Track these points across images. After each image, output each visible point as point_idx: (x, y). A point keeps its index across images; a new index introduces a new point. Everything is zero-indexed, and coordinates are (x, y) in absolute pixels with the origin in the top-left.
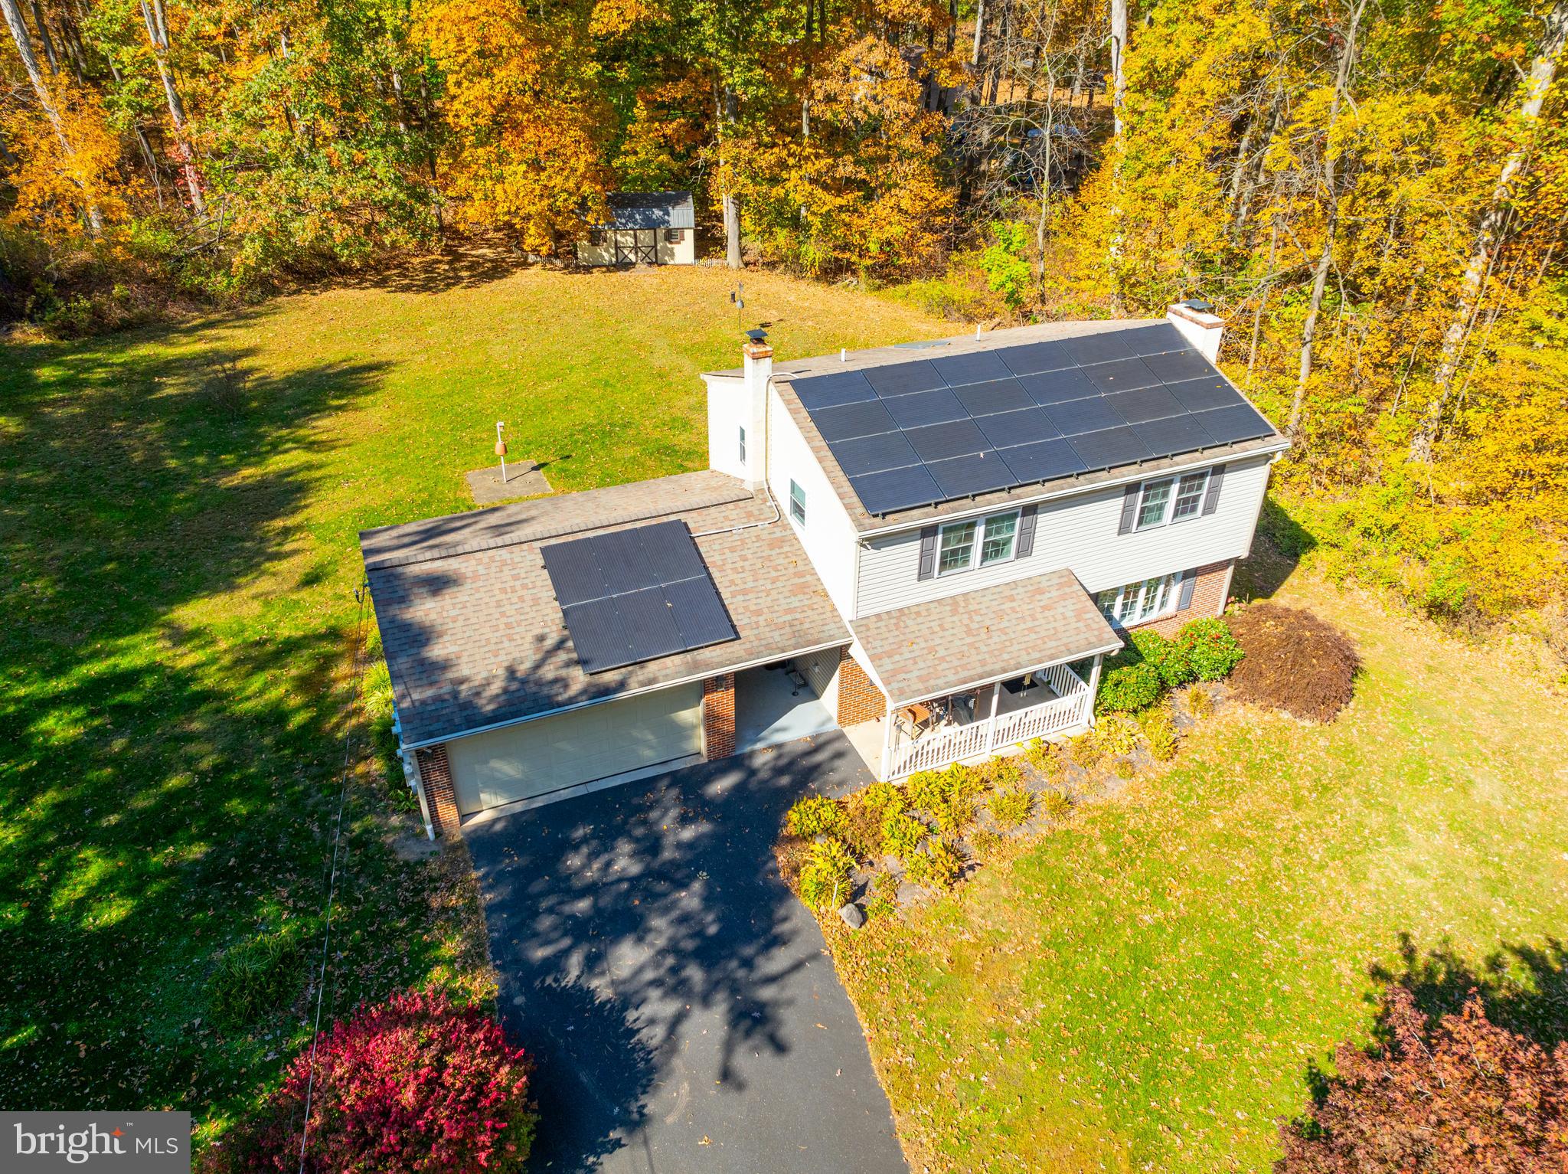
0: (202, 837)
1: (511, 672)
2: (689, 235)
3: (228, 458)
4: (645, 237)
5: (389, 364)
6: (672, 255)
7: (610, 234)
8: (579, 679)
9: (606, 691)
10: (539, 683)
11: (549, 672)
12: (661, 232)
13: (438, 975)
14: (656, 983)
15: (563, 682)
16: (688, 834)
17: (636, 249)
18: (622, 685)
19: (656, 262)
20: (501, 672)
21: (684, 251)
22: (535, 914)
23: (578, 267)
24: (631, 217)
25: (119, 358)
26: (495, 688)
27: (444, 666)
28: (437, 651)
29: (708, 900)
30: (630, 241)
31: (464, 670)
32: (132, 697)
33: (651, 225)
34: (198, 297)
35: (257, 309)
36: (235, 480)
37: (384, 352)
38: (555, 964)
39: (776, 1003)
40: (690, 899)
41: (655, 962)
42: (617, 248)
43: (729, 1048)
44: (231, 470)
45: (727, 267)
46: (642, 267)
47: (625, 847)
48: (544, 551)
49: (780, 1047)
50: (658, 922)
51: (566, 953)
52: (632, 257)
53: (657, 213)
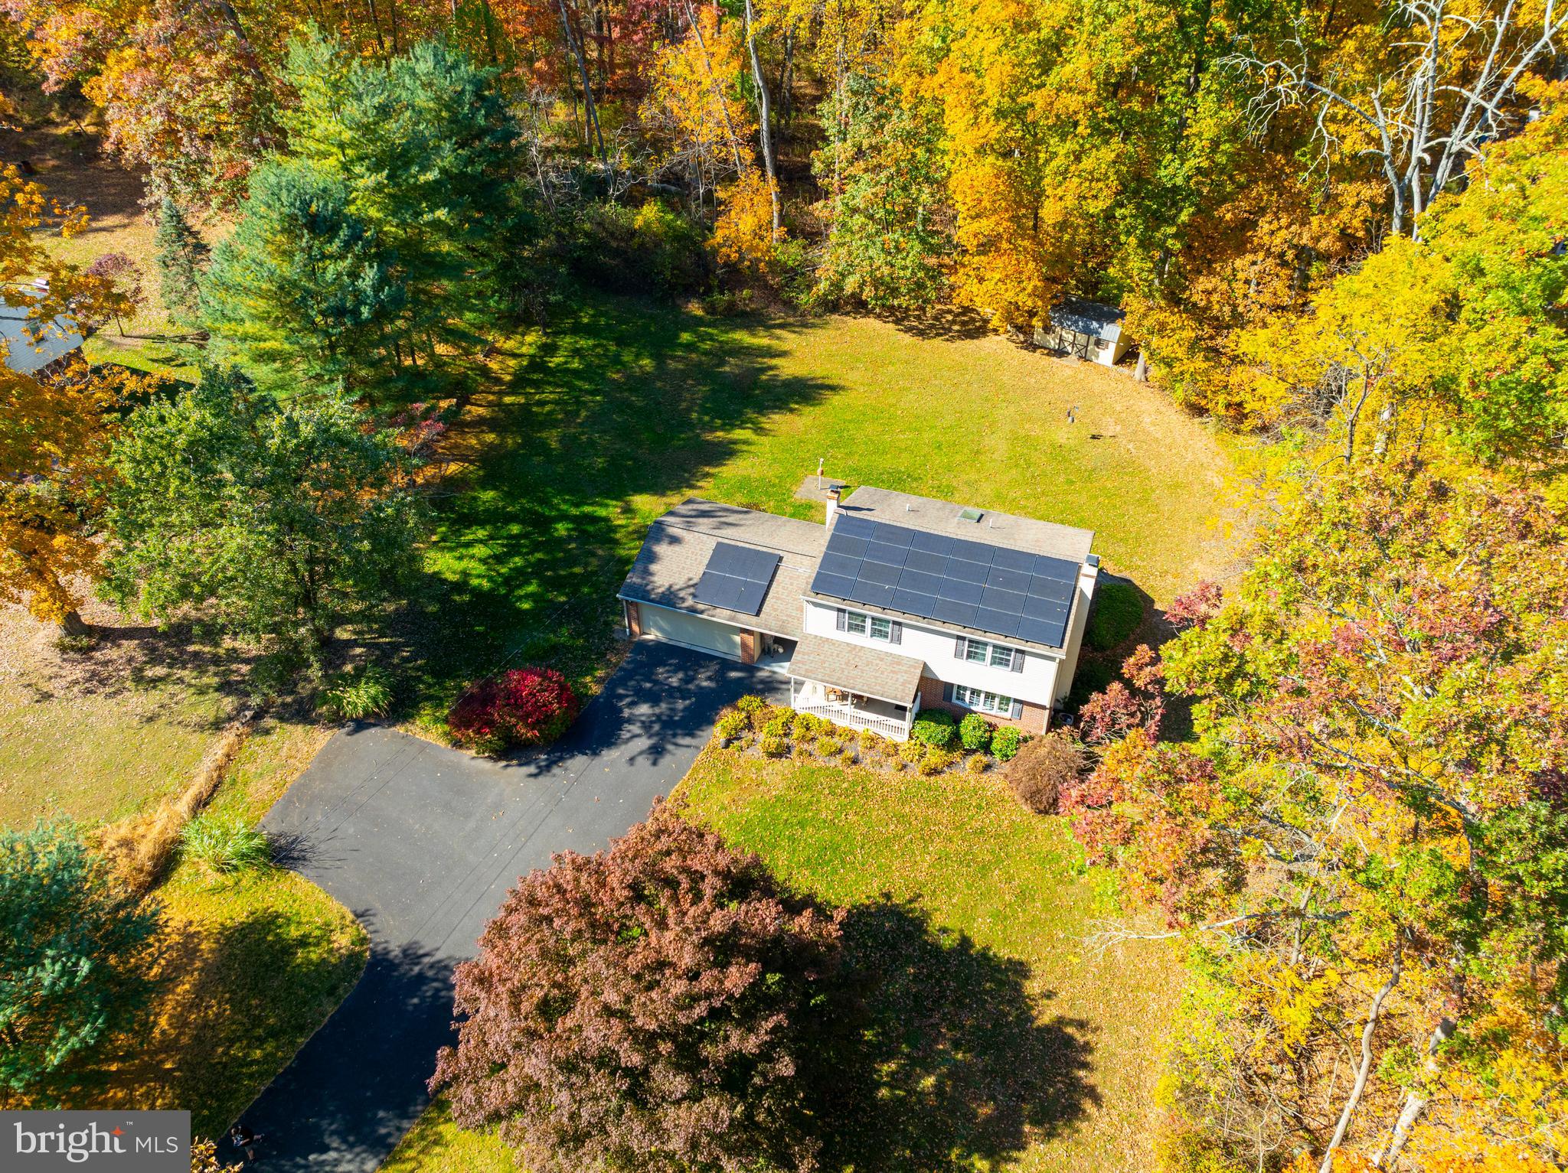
0: (567, 595)
1: (671, 586)
2: (1112, 347)
3: (719, 422)
4: (1082, 338)
5: (843, 388)
6: (1097, 357)
7: (1058, 329)
8: (690, 602)
9: (695, 611)
10: (676, 596)
11: (682, 594)
12: (1093, 339)
13: (588, 679)
14: (643, 722)
15: (683, 600)
16: (705, 684)
17: (1073, 344)
18: (702, 612)
19: (1084, 358)
20: (667, 585)
21: (1106, 356)
22: (631, 679)
23: (1031, 344)
24: (1076, 322)
25: (724, 338)
26: (660, 590)
27: (651, 574)
28: (653, 567)
29: (686, 709)
30: (1071, 338)
31: (655, 579)
32: (591, 528)
33: (1087, 331)
34: (790, 305)
35: (817, 321)
36: (709, 437)
37: (850, 378)
38: (621, 697)
39: (669, 752)
40: (681, 705)
41: (649, 716)
42: (1061, 340)
43: (641, 753)
44: (714, 430)
45: (1131, 377)
46: (1073, 357)
47: (680, 675)
48: (719, 544)
49: (655, 763)
50: (664, 706)
51: (627, 696)
52: (1069, 349)
53: (1095, 325)
